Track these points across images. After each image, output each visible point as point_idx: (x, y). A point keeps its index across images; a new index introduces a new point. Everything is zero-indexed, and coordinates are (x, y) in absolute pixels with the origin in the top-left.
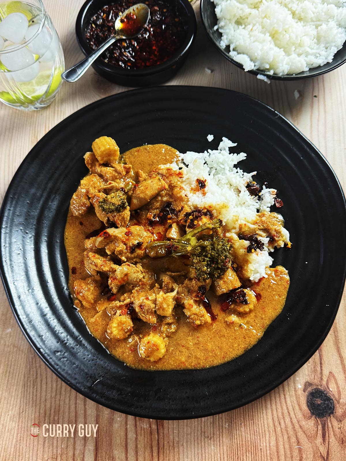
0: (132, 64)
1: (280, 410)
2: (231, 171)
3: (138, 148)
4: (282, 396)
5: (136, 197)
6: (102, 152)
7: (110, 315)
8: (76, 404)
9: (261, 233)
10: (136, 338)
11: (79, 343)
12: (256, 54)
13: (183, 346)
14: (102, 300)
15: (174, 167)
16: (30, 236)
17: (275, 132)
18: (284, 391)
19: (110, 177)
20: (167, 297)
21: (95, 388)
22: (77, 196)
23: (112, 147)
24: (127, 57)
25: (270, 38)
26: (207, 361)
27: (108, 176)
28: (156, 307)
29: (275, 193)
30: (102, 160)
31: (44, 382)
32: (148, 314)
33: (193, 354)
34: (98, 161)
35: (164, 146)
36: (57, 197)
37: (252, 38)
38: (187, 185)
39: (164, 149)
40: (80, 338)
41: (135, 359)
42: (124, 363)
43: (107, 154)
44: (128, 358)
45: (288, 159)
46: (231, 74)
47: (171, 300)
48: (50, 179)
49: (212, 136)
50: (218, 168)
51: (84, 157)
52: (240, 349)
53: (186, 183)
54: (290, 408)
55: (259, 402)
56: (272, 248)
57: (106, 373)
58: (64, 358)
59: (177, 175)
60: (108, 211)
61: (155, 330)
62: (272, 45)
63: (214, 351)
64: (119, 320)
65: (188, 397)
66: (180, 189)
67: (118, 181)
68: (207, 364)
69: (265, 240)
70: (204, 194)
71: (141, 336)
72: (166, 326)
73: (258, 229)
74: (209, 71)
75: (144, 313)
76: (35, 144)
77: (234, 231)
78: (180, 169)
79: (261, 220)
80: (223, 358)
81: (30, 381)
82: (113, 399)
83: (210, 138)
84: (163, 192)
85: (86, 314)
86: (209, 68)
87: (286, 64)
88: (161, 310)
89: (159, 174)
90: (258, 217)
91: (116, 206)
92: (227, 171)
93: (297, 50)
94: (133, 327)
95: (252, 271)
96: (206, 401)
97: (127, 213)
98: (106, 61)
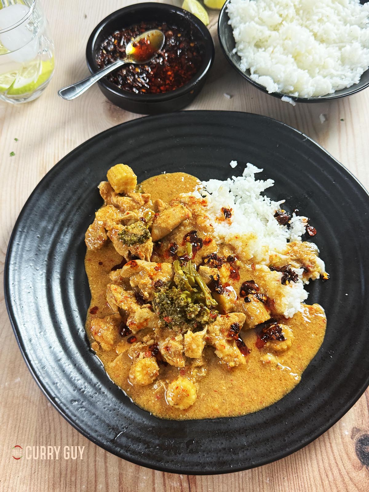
0: (146, 90)
1: (326, 461)
2: (257, 198)
3: (156, 177)
4: (328, 445)
5: (157, 226)
6: (119, 181)
7: (132, 358)
8: (95, 461)
9: (294, 263)
10: (163, 384)
11: (98, 390)
12: (279, 76)
13: (216, 391)
14: (122, 341)
15: (197, 195)
16: (41, 272)
17: (304, 156)
18: (329, 439)
19: (127, 207)
20: (196, 336)
21: (118, 441)
22: (93, 228)
23: (129, 175)
24: (141, 83)
25: (293, 60)
26: (243, 407)
27: (125, 206)
28: (184, 348)
29: (306, 221)
30: (118, 189)
31: (58, 437)
32: (175, 357)
33: (228, 400)
34: (113, 190)
35: (183, 175)
36: (70, 230)
37: (273, 60)
38: (212, 214)
39: (183, 178)
40: (99, 386)
41: (162, 408)
42: (149, 413)
43: (123, 182)
44: (154, 406)
45: (318, 184)
46: (251, 99)
47: (201, 340)
48: (62, 211)
49: (236, 162)
50: (244, 196)
51: (98, 187)
52: (277, 393)
53: (211, 211)
54: (338, 458)
55: (303, 452)
56: (307, 280)
57: (130, 424)
58: (82, 408)
59: (201, 203)
60: (130, 243)
61: (184, 375)
62: (295, 67)
63: (250, 395)
64: (143, 363)
65: (224, 449)
66: (205, 218)
67: (136, 211)
68: (244, 411)
69: (299, 271)
70: (230, 224)
71: (167, 381)
72: (196, 370)
73: (291, 259)
74: (228, 97)
75: (170, 355)
76: (44, 175)
77: (264, 263)
78: (204, 197)
79: (293, 250)
80: (261, 402)
81: (43, 437)
82: (140, 453)
83: (234, 164)
84: (186, 221)
85: (106, 358)
86: (227, 94)
87: (311, 86)
88: (190, 351)
89: (181, 202)
90: (289, 247)
91: (139, 236)
92: (253, 199)
93: (321, 72)
94: (159, 371)
95: (287, 305)
96: (245, 452)
97: (150, 244)
98: (119, 87)
